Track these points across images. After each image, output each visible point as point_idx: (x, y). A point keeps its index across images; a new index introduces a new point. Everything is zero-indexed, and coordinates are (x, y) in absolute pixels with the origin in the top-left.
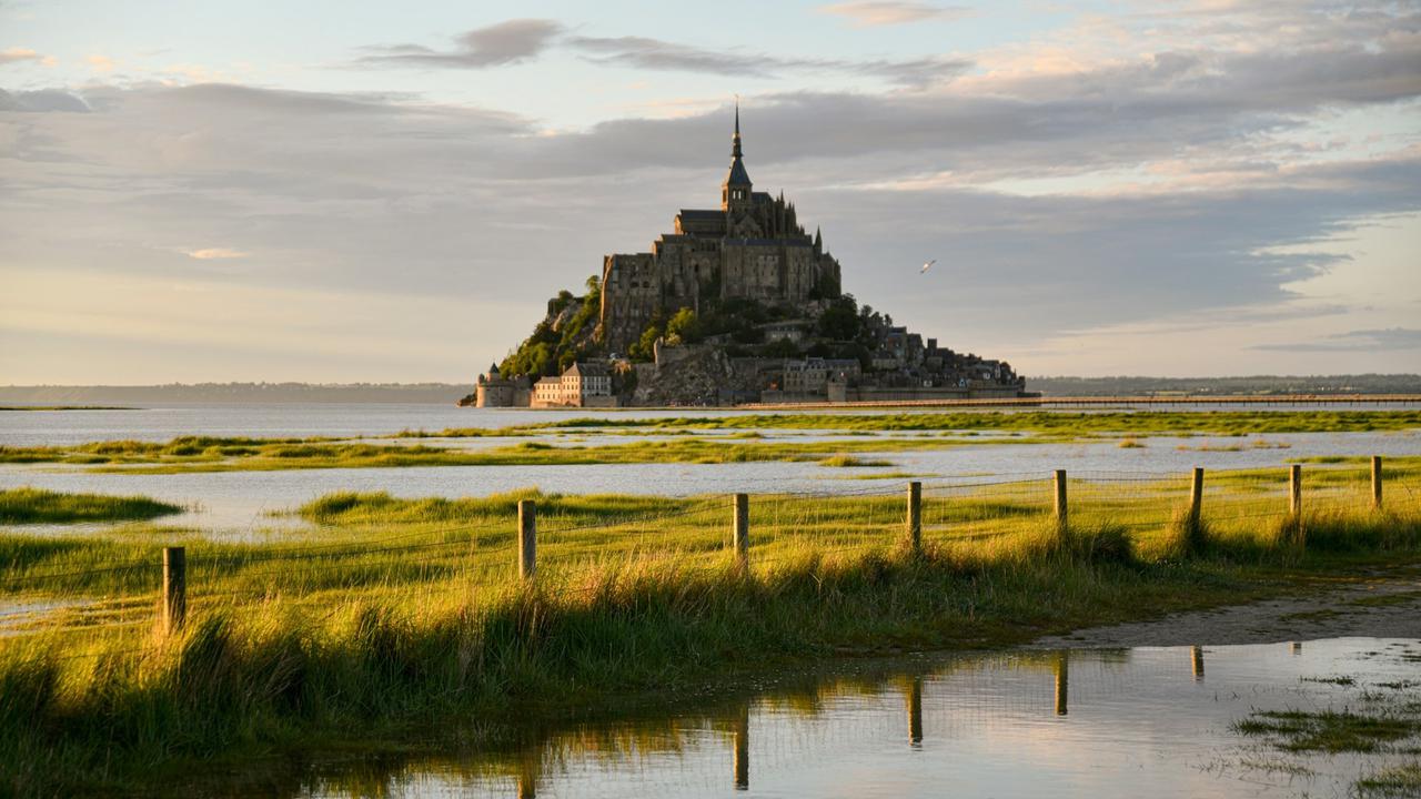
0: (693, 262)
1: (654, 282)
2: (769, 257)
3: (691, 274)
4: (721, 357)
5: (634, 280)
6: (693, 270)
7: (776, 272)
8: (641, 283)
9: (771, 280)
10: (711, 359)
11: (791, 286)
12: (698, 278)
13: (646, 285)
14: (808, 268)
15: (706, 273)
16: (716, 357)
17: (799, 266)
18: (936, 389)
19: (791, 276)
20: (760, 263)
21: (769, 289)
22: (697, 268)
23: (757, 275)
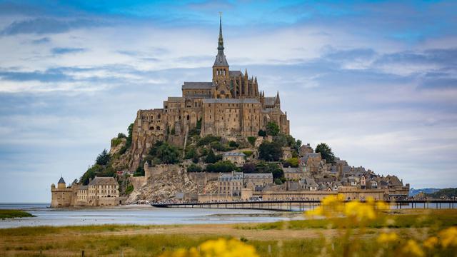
0: (186, 114)
1: (162, 127)
2: (232, 110)
3: (185, 121)
4: (183, 173)
5: (152, 125)
6: (186, 118)
7: (237, 119)
8: (155, 127)
9: (234, 124)
10: (176, 174)
11: (246, 127)
12: (188, 124)
13: (158, 128)
14: (258, 116)
15: (194, 120)
16: (179, 172)
17: (252, 116)
18: (318, 192)
19: (246, 122)
20: (226, 114)
21: (233, 130)
22: (188, 117)
23: (225, 121)
